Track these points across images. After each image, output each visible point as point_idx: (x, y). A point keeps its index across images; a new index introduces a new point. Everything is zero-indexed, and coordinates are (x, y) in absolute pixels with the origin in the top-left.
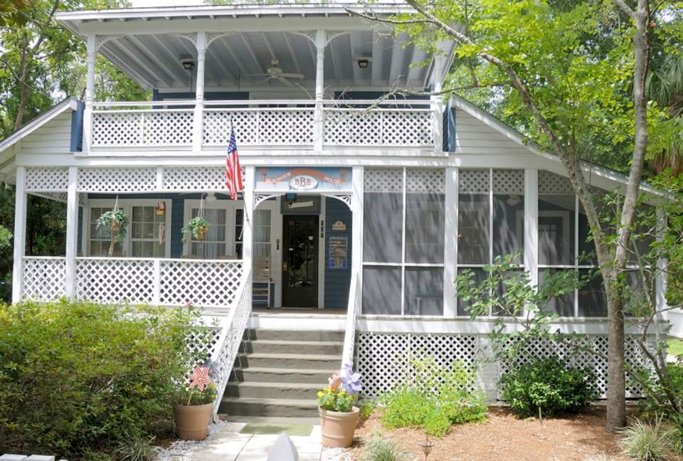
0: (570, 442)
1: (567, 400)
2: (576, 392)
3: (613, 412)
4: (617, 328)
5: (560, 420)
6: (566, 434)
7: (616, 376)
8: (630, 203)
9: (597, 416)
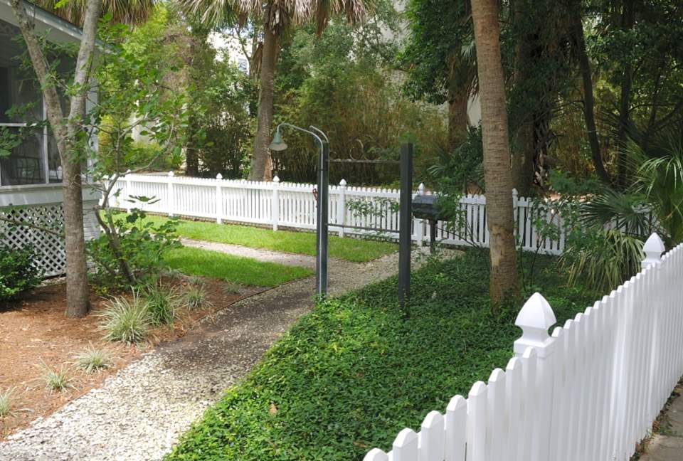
0: (34, 338)
1: (12, 288)
2: (20, 277)
3: (75, 292)
4: (75, 195)
5: (5, 314)
6: (24, 329)
7: (76, 251)
8: (87, 46)
9: (44, 300)
